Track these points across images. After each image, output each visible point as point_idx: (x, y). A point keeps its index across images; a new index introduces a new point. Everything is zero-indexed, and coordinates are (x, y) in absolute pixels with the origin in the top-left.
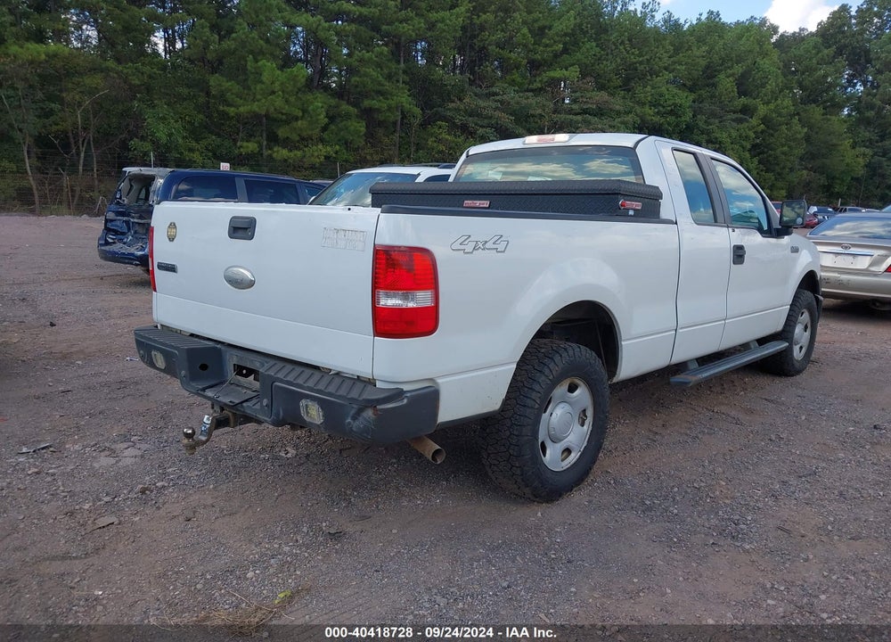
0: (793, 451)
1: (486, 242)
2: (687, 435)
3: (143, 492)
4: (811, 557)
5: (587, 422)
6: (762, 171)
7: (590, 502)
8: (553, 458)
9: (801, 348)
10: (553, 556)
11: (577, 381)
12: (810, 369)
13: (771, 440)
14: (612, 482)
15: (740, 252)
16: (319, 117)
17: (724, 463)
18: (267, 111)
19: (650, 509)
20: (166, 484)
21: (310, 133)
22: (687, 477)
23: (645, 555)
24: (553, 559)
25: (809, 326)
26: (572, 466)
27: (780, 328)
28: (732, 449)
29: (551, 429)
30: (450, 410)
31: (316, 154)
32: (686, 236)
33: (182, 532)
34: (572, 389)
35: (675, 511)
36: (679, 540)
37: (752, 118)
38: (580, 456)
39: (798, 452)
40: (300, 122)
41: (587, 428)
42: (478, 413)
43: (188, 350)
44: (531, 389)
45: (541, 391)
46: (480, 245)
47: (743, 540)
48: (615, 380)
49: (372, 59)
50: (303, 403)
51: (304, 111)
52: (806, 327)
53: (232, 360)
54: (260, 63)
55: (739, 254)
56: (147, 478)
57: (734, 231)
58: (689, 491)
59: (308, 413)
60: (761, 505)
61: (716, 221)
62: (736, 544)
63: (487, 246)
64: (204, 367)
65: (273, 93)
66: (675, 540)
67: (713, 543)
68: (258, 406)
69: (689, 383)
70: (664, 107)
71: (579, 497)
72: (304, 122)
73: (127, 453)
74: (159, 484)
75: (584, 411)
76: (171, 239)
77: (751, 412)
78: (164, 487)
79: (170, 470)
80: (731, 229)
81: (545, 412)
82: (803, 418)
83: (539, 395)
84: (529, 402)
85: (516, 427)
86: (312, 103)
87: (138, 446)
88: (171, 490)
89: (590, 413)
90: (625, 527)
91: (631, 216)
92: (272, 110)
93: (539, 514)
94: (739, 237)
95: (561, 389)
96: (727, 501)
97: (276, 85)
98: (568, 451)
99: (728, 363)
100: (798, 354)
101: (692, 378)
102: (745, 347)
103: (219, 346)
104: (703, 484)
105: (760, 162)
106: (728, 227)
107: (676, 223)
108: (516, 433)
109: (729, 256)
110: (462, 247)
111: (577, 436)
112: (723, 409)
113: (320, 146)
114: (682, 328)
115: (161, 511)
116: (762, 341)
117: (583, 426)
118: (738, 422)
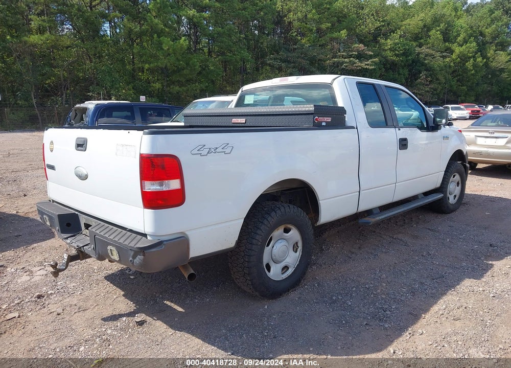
0: (434, 262)
1: (217, 148)
2: (372, 253)
3: (39, 297)
4: (424, 332)
5: (299, 250)
6: (459, 86)
7: (299, 298)
8: (275, 273)
9: (455, 196)
10: (266, 334)
11: (290, 226)
12: (462, 208)
13: (423, 255)
14: (316, 285)
15: (404, 143)
16: (196, 68)
17: (389, 271)
18: (166, 66)
19: (334, 302)
20: (53, 292)
21: (191, 77)
22: (363, 281)
23: (322, 332)
24: (265, 336)
25: (460, 182)
26: (289, 276)
27: (438, 185)
28: (397, 262)
29: (273, 256)
30: (197, 250)
31: (194, 89)
32: (363, 136)
33: (52, 322)
34: (287, 231)
35: (350, 303)
36: (346, 322)
37: (452, 54)
38: (294, 271)
39: (437, 263)
40: (185, 71)
41: (299, 253)
42: (219, 250)
43: (58, 215)
44: (255, 233)
45: (262, 234)
46: (213, 150)
47: (386, 321)
48: (318, 224)
49: (224, 32)
50: (109, 247)
51: (188, 64)
52: (458, 183)
53: (83, 220)
54: (161, 38)
55: (403, 144)
56: (45, 289)
57: (399, 130)
58: (362, 290)
59: (112, 254)
60: (403, 298)
61: (387, 125)
62: (381, 324)
63: (217, 150)
64: (69, 225)
65: (169, 54)
66: (344, 322)
67: (366, 324)
68: (90, 249)
69: (370, 223)
70: (398, 51)
71: (294, 295)
72: (187, 71)
73: (39, 273)
74: (49, 292)
75: (297, 243)
76: (52, 151)
77: (416, 237)
78: (51, 294)
79: (59, 283)
80: (397, 129)
81: (268, 245)
82: (448, 240)
83: (261, 237)
84: (254, 241)
85: (247, 257)
86: (192, 59)
87: (47, 268)
88: (55, 296)
89: (300, 244)
90: (316, 314)
91: (323, 126)
92: (169, 64)
93: (266, 307)
94: (403, 133)
95: (279, 232)
96: (384, 296)
97: (170, 50)
98: (286, 268)
99: (399, 209)
100: (452, 200)
101: (372, 220)
102: (414, 198)
103: (77, 213)
104: (372, 286)
105: (457, 81)
106: (395, 128)
107: (357, 128)
108: (247, 260)
109: (396, 145)
110: (200, 152)
111: (293, 259)
112: (400, 236)
113: (197, 84)
114: (363, 190)
115: (45, 308)
116: (426, 194)
117: (296, 252)
118: (406, 245)
